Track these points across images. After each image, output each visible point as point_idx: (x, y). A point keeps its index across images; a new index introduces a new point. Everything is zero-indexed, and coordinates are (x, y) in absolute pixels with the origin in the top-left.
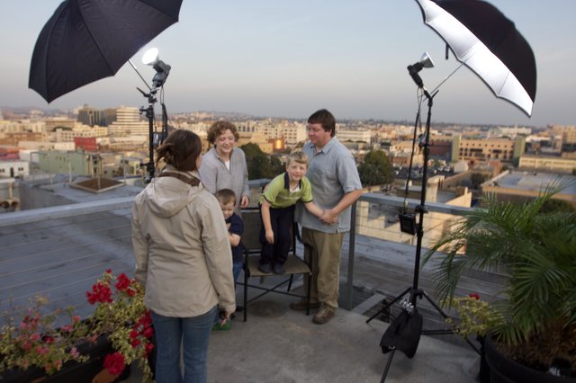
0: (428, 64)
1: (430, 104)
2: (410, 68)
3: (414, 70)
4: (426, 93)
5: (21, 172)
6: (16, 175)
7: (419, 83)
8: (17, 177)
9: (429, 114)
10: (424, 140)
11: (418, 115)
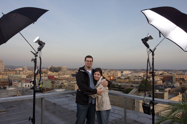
0: (151, 38)
1: (153, 55)
2: (142, 40)
3: (145, 41)
4: (150, 50)
7: (147, 46)
9: (153, 59)
10: (151, 71)
11: (148, 60)
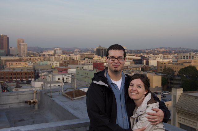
5: (67, 80)
6: (65, 81)
8: (66, 83)
